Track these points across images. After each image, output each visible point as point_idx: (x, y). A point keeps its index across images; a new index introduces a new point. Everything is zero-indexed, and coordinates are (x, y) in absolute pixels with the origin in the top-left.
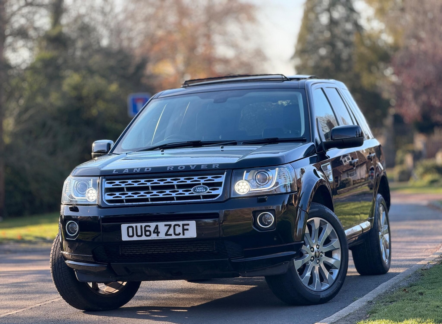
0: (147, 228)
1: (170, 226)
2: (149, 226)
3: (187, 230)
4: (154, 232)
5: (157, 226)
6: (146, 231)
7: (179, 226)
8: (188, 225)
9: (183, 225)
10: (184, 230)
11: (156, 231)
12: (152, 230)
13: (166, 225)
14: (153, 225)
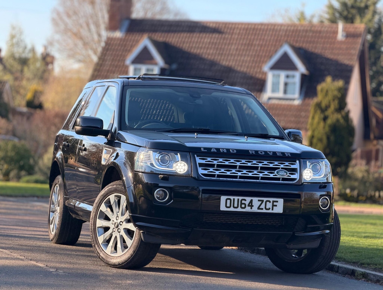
0: (243, 202)
1: (262, 201)
2: (245, 200)
3: (276, 206)
4: (249, 206)
5: (252, 200)
6: (242, 204)
7: (270, 202)
8: (277, 202)
9: (273, 202)
10: (273, 206)
11: (250, 204)
12: (247, 204)
13: (259, 200)
14: (248, 199)
